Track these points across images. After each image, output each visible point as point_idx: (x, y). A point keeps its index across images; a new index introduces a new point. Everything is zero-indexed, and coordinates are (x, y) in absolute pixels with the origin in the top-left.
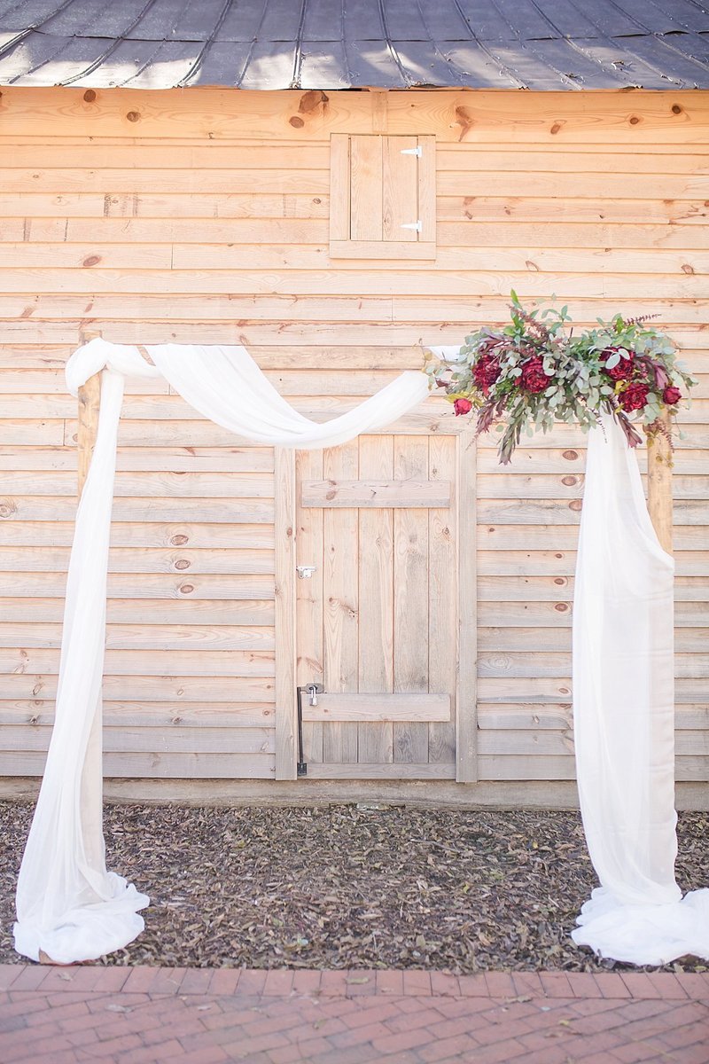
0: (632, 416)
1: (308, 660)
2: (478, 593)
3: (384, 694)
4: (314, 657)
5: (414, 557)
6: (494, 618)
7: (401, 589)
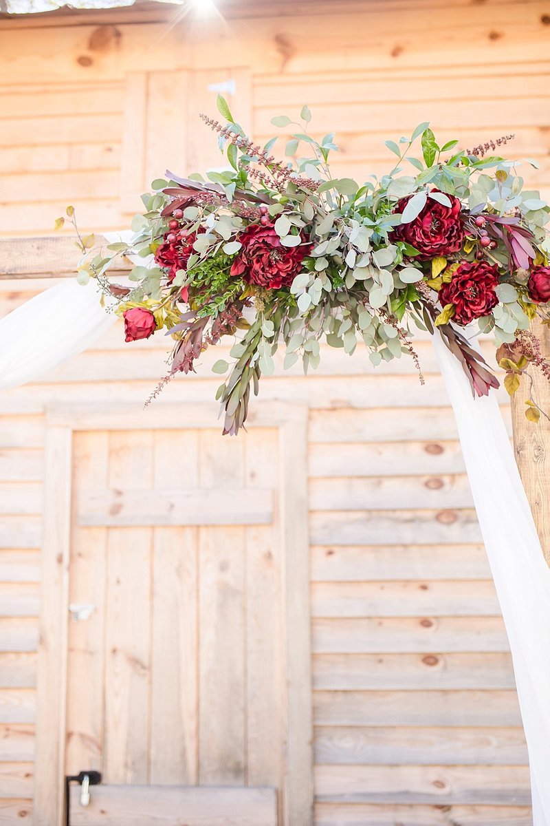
0: (472, 332)
1: (82, 736)
2: (313, 640)
3: (184, 787)
4: (89, 732)
5: (227, 592)
6: (335, 677)
7: (209, 636)
